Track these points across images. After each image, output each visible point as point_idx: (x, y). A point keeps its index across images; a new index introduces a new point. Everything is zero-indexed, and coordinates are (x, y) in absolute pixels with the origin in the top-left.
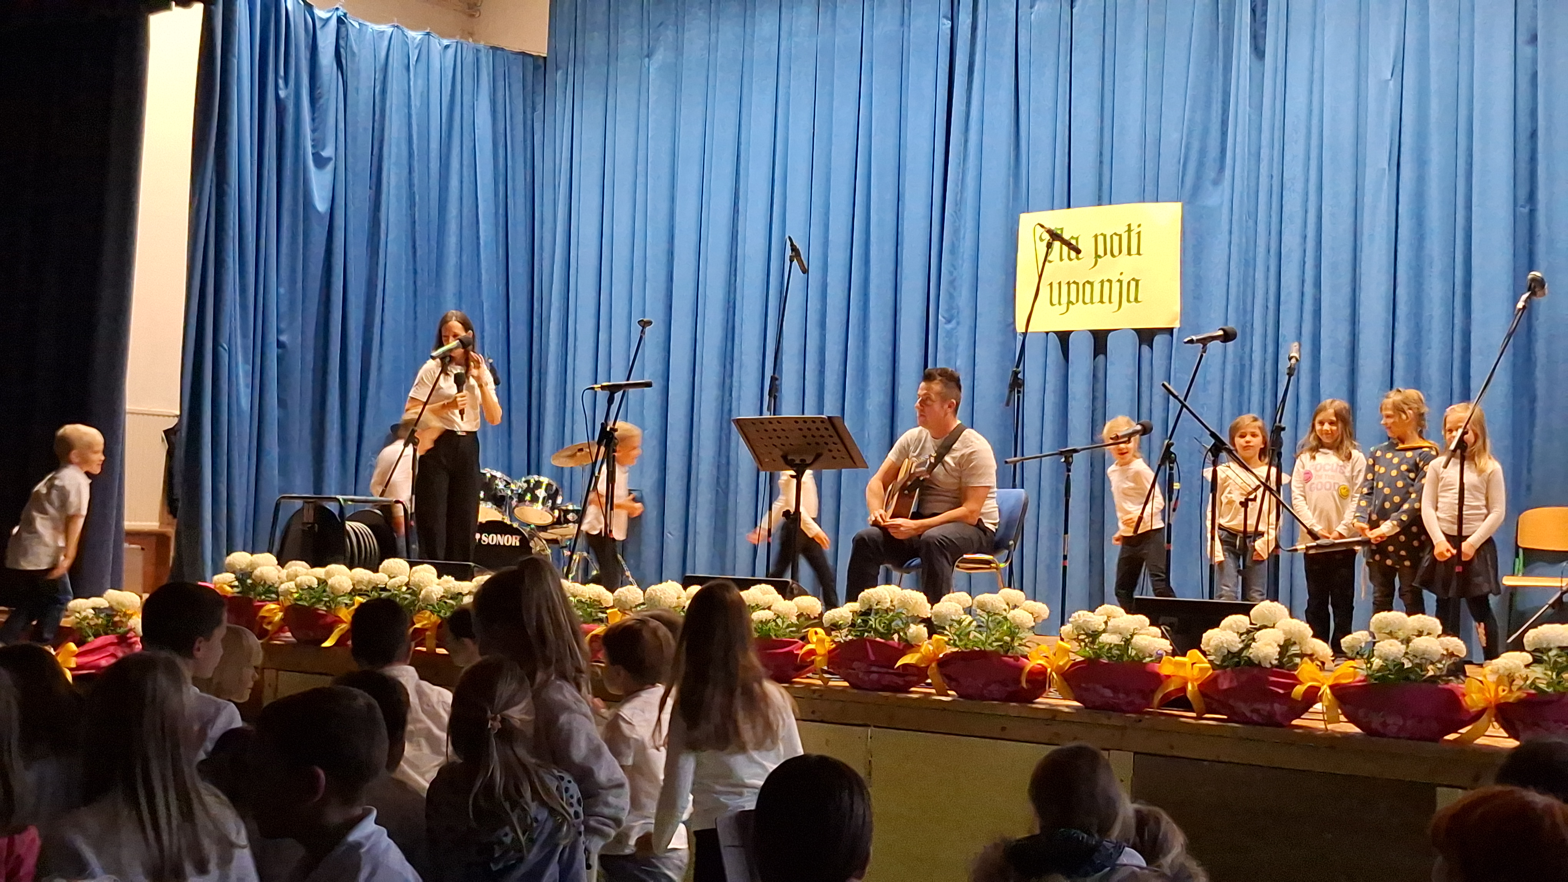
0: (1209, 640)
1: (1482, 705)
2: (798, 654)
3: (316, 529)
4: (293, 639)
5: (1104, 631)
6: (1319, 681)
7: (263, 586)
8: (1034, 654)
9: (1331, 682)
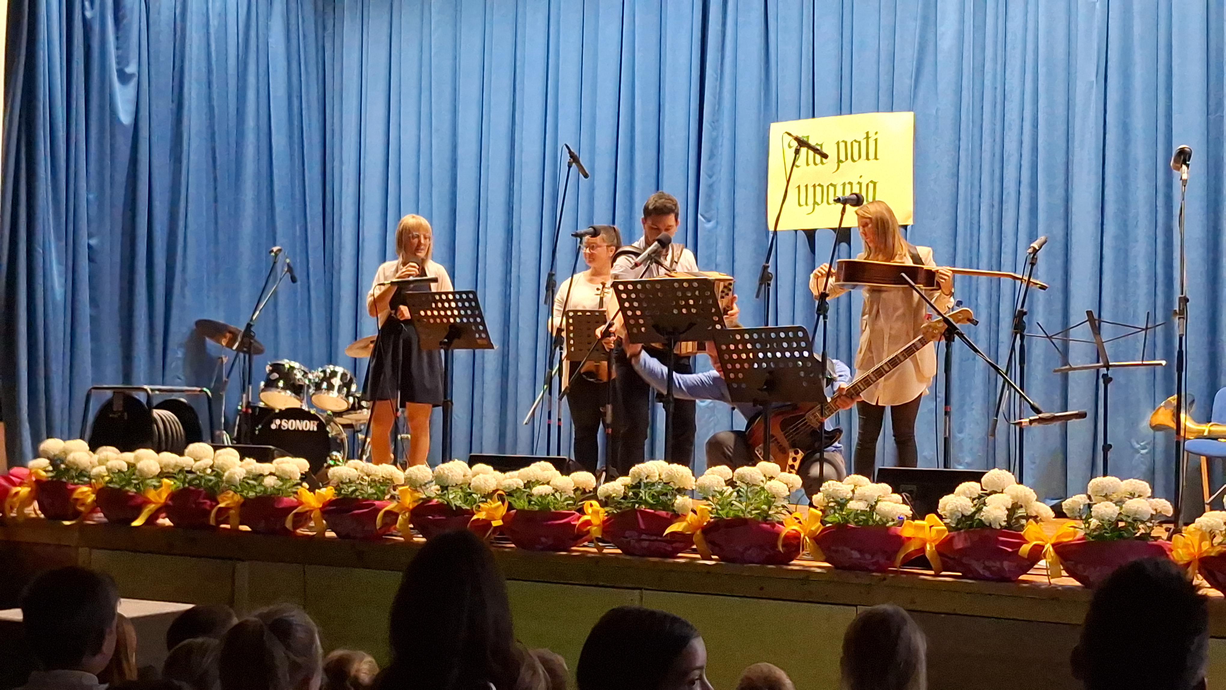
0: (945, 505)
1: (1187, 559)
2: (575, 525)
3: (126, 417)
4: (105, 520)
5: (851, 499)
6: (1043, 540)
7: (77, 469)
8: (789, 520)
9: (1053, 541)
